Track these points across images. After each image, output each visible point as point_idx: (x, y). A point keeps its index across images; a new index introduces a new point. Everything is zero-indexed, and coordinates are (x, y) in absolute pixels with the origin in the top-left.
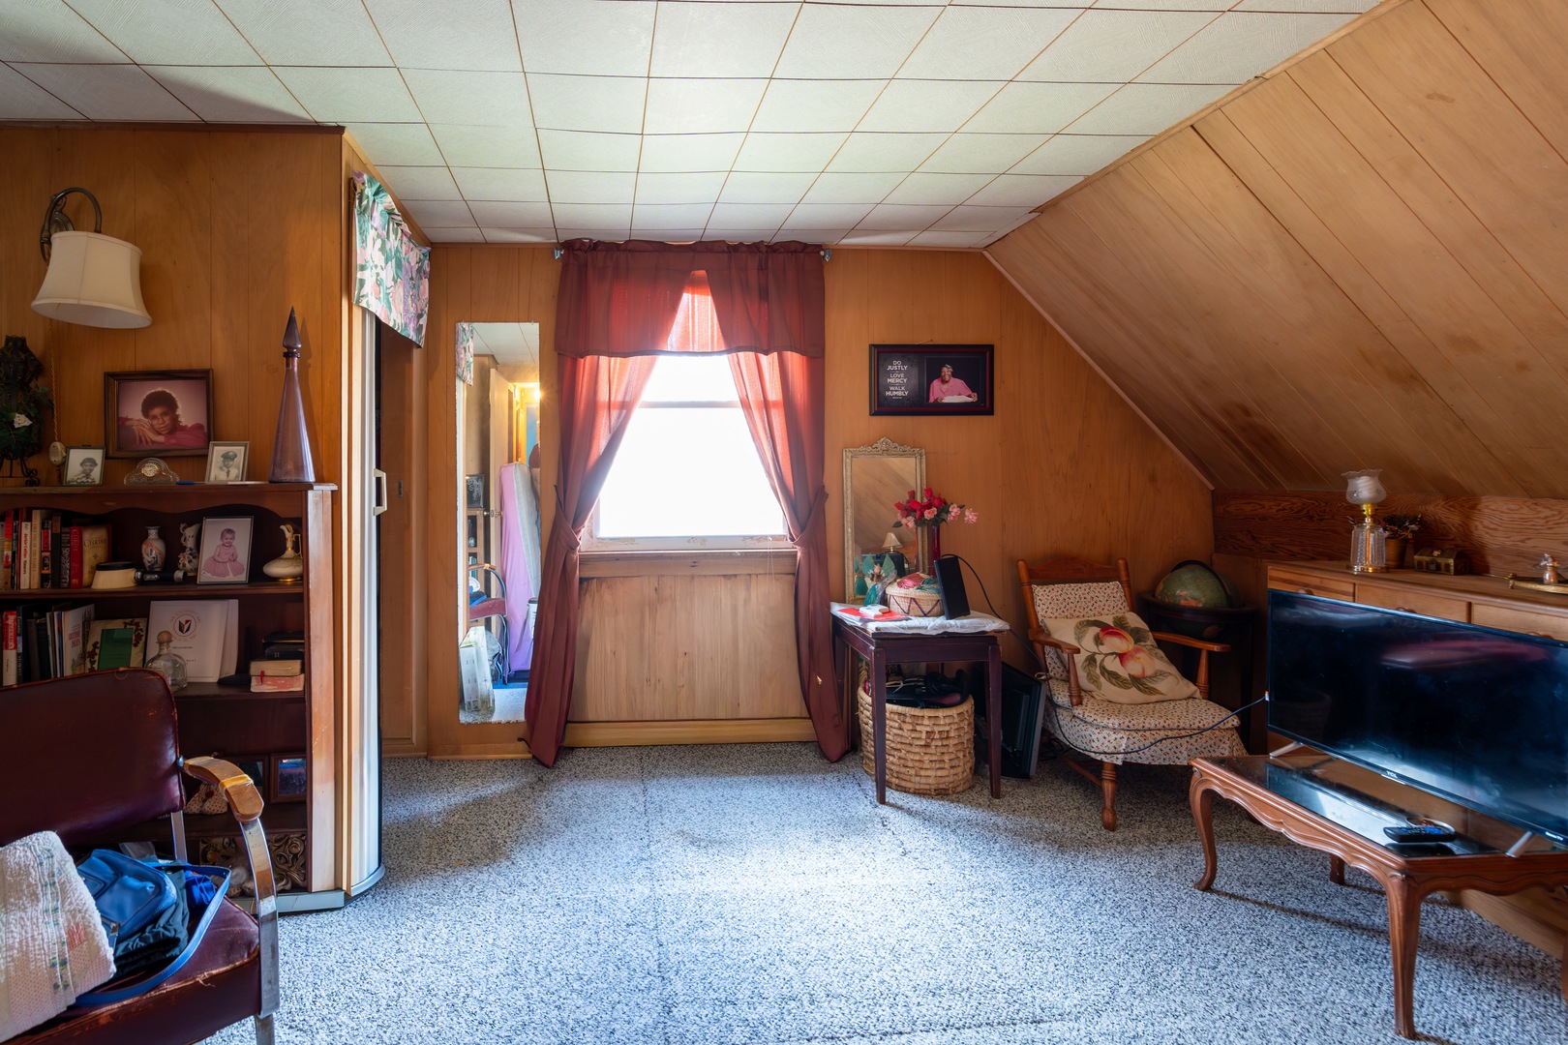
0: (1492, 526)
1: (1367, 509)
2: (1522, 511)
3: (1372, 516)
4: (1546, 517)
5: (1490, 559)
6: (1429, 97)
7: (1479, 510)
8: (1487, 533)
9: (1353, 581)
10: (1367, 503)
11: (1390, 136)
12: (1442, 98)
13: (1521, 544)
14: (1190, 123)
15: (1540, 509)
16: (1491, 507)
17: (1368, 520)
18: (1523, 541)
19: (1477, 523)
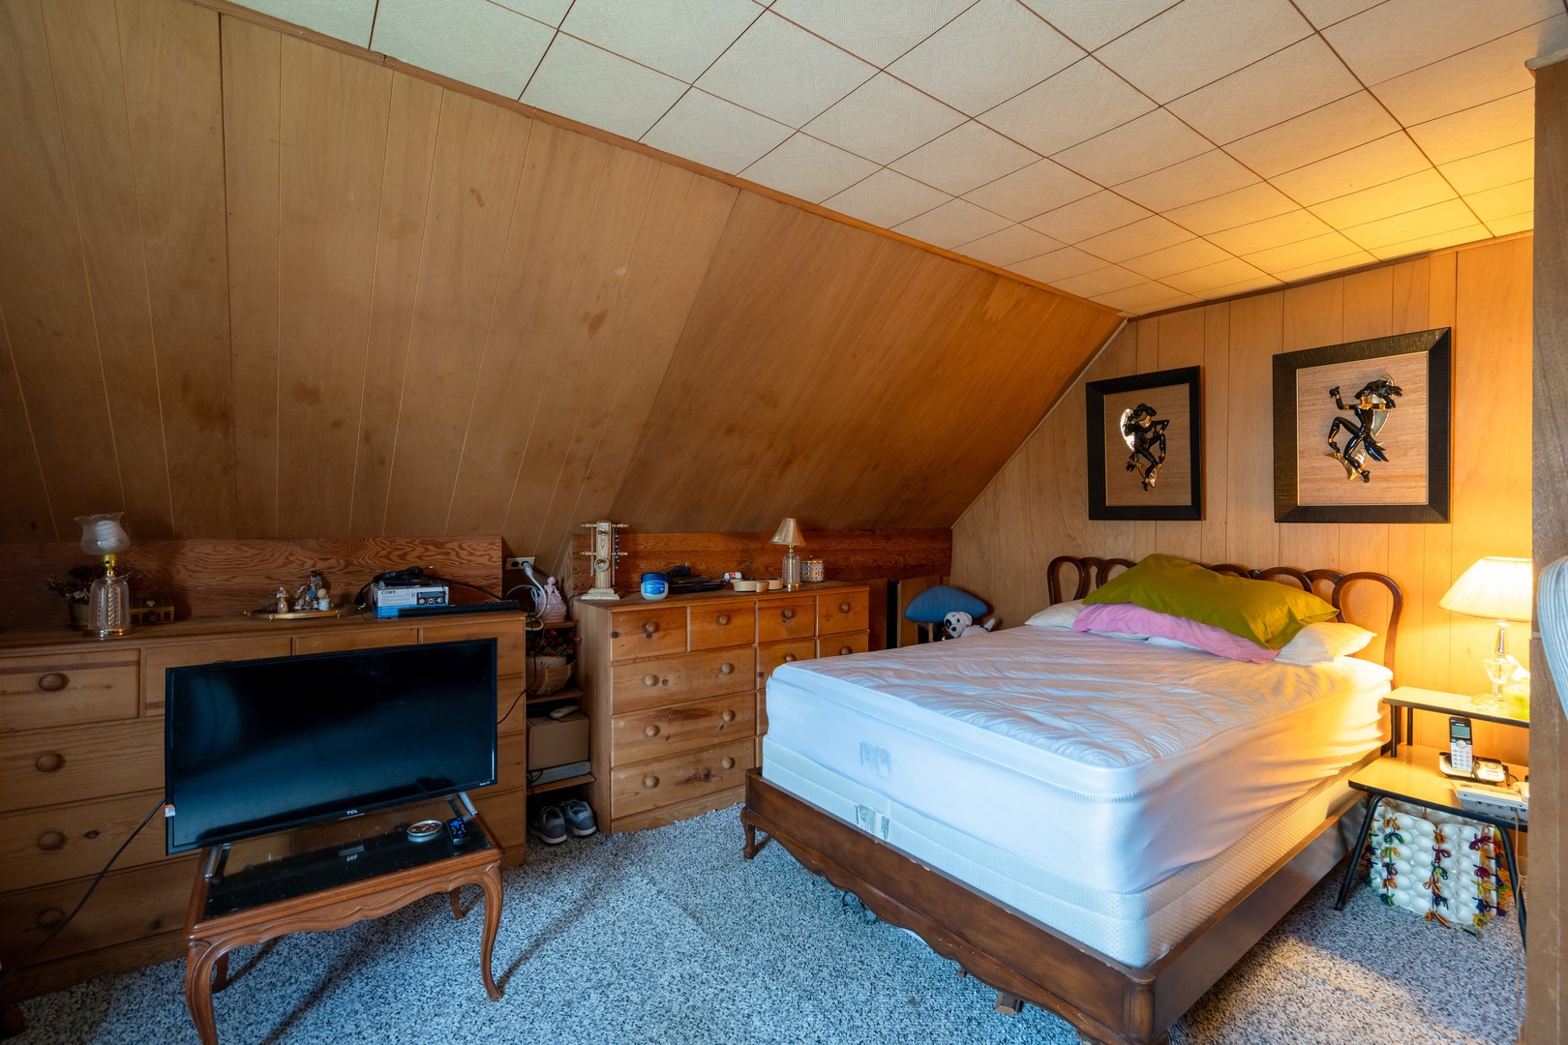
0: (198, 569)
1: (109, 560)
2: (229, 552)
3: (114, 569)
4: (251, 556)
5: (191, 602)
6: (473, 191)
7: (183, 554)
8: (190, 576)
9: (138, 647)
10: (109, 553)
11: (419, 198)
12: (479, 198)
13: (228, 583)
14: (220, 11)
15: (245, 549)
16: (197, 551)
17: (110, 574)
18: (228, 580)
19: (180, 567)
